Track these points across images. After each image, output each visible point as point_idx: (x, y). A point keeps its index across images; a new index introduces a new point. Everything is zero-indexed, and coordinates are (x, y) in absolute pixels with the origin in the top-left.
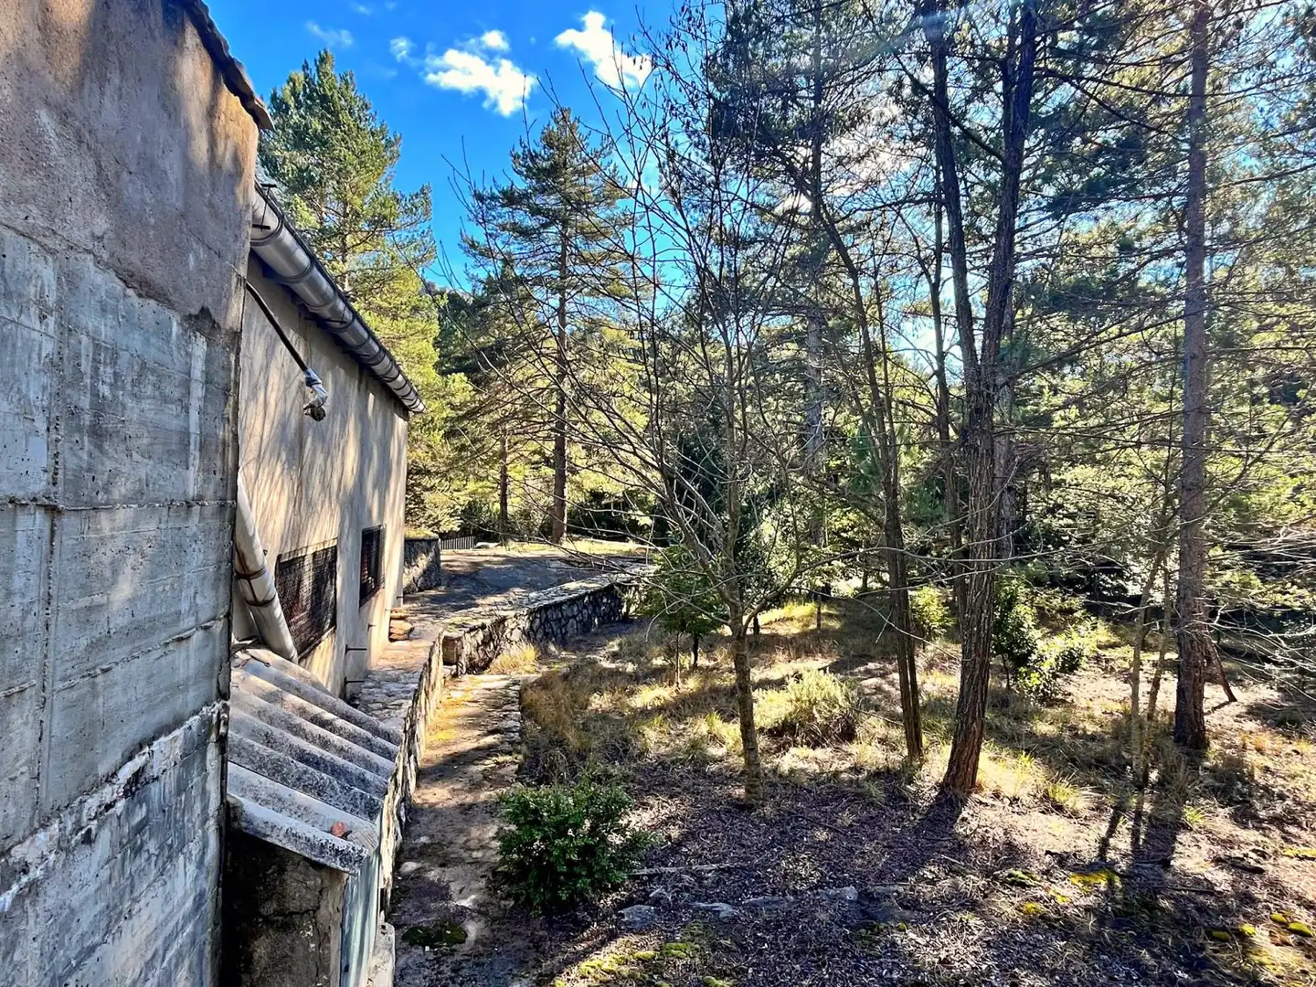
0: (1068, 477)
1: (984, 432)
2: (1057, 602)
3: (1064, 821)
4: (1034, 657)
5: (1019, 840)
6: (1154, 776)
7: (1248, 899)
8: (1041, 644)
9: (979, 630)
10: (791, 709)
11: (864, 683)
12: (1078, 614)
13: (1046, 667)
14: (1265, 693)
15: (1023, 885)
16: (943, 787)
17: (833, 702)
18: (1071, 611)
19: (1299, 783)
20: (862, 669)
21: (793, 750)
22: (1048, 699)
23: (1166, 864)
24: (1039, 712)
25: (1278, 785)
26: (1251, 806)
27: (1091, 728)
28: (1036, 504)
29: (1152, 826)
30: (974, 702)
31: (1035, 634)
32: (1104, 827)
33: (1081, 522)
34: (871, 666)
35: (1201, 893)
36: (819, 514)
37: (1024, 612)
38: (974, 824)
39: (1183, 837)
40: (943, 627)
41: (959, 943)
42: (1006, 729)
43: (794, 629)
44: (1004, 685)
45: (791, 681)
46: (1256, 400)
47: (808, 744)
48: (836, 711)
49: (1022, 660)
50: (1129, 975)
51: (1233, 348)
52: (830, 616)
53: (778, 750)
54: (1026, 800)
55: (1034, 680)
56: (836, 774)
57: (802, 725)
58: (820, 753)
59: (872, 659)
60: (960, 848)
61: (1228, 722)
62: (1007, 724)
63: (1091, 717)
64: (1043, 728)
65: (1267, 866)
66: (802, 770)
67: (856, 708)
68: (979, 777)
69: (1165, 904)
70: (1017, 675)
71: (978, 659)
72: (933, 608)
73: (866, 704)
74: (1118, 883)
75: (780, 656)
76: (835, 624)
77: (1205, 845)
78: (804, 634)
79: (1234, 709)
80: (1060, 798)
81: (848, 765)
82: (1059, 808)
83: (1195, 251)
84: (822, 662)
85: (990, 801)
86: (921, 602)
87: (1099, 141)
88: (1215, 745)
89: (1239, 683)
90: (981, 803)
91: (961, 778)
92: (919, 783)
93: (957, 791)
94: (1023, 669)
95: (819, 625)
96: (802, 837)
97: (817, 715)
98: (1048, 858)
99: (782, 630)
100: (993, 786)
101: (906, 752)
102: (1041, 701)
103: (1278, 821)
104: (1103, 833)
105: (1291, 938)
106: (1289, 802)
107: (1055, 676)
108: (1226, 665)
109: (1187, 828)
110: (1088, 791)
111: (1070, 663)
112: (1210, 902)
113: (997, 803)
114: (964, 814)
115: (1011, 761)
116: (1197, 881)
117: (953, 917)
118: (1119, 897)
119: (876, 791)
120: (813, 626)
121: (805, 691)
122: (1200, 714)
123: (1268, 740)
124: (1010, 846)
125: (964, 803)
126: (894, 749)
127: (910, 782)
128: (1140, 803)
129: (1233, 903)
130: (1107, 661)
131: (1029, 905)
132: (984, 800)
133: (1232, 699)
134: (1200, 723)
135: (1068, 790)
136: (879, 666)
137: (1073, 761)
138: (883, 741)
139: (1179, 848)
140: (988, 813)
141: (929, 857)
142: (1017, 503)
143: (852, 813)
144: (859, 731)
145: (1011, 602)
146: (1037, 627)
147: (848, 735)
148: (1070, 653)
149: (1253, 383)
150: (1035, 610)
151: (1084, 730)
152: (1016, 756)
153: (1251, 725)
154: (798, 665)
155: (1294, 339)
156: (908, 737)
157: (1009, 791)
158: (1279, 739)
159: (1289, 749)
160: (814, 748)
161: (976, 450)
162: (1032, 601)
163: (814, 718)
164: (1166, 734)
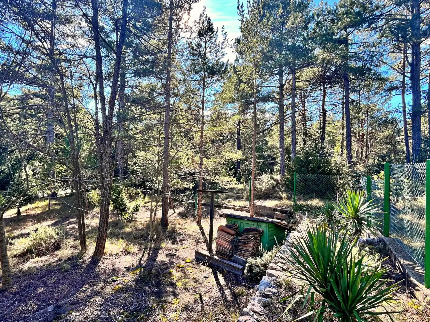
0: (139, 154)
1: (108, 139)
2: (134, 191)
3: (131, 256)
4: (126, 209)
5: (116, 267)
6: (155, 237)
7: (172, 263)
8: (128, 205)
9: (106, 203)
10: (31, 243)
11: (67, 227)
12: (140, 194)
13: (130, 212)
14: (182, 209)
15: (115, 281)
16: (92, 257)
17: (51, 237)
18: (138, 194)
19: (186, 230)
20: (67, 222)
21: (31, 260)
22: (130, 221)
23: (155, 260)
24: (127, 225)
25: (181, 231)
26: (176, 238)
27: (141, 227)
28: (131, 162)
29: (154, 251)
30: (104, 226)
31: (127, 202)
32: (141, 255)
33: (142, 168)
34: (71, 220)
35: (162, 265)
36: (50, 166)
37: (124, 195)
38: (102, 266)
39: (160, 251)
40: (99, 203)
41: (92, 309)
42: (116, 232)
43: (39, 211)
44: (118, 219)
45: (33, 233)
46: (182, 136)
47: (38, 256)
48: (53, 240)
49: (123, 210)
50: (142, 296)
51: (176, 122)
52: (56, 204)
53: (24, 262)
54: (120, 253)
55: (127, 216)
56: (51, 264)
57: (36, 249)
58: (44, 258)
59: (72, 218)
60: (97, 276)
61: (174, 218)
62: (116, 231)
63: (141, 224)
64: (128, 230)
65: (177, 253)
66: (34, 267)
67: (61, 238)
68: (105, 250)
69: (154, 271)
70: (121, 214)
71: (105, 212)
72: (95, 197)
73: (67, 234)
74: (142, 270)
75: (30, 223)
76: (58, 207)
77: (165, 252)
78: (43, 213)
79: (176, 214)
80: (130, 250)
81: (56, 259)
82: (129, 253)
83: (168, 95)
84: (50, 222)
85: (109, 257)
86: (91, 195)
87: (146, 58)
88: (170, 225)
89: (176, 207)
90: (105, 258)
91: (100, 252)
92: (84, 258)
93: (98, 257)
94: (123, 213)
95: (49, 208)
96: (31, 294)
97: (43, 244)
98: (125, 269)
99: (32, 213)
100: (110, 252)
101: (80, 249)
102: (128, 222)
103: (181, 241)
104: (141, 257)
105: (180, 269)
106: (184, 235)
107: (132, 213)
108: (174, 204)
109: (161, 248)
110: (138, 246)
111: (136, 209)
112: (164, 267)
113: (111, 257)
114: (100, 264)
115: (116, 242)
116: (162, 262)
117: (91, 301)
118: (142, 274)
119: (67, 266)
120: (47, 209)
121: (38, 236)
122: (167, 218)
123: (181, 221)
124: (114, 270)
125: (100, 260)
126: (76, 249)
127: (81, 259)
128: (151, 245)
129: (169, 265)
130: (147, 207)
131: (117, 287)
132: (106, 258)
133: (175, 212)
134: (167, 220)
135: (132, 247)
136: (74, 220)
137: (134, 238)
138: (72, 247)
139: (159, 255)
140: (108, 261)
141: (85, 283)
142: (125, 162)
143: (56, 277)
144: (62, 245)
145: (120, 192)
146: (127, 200)
147: (58, 247)
148: (137, 206)
149: (181, 132)
150: (128, 194)
151: (139, 228)
152: (118, 240)
153: (178, 218)
154: (38, 225)
155: (188, 122)
156: (81, 243)
157: (114, 252)
158: (183, 220)
159: (185, 222)
160: (41, 257)
161: (106, 144)
162: (127, 192)
163: (42, 245)
164: (159, 224)
